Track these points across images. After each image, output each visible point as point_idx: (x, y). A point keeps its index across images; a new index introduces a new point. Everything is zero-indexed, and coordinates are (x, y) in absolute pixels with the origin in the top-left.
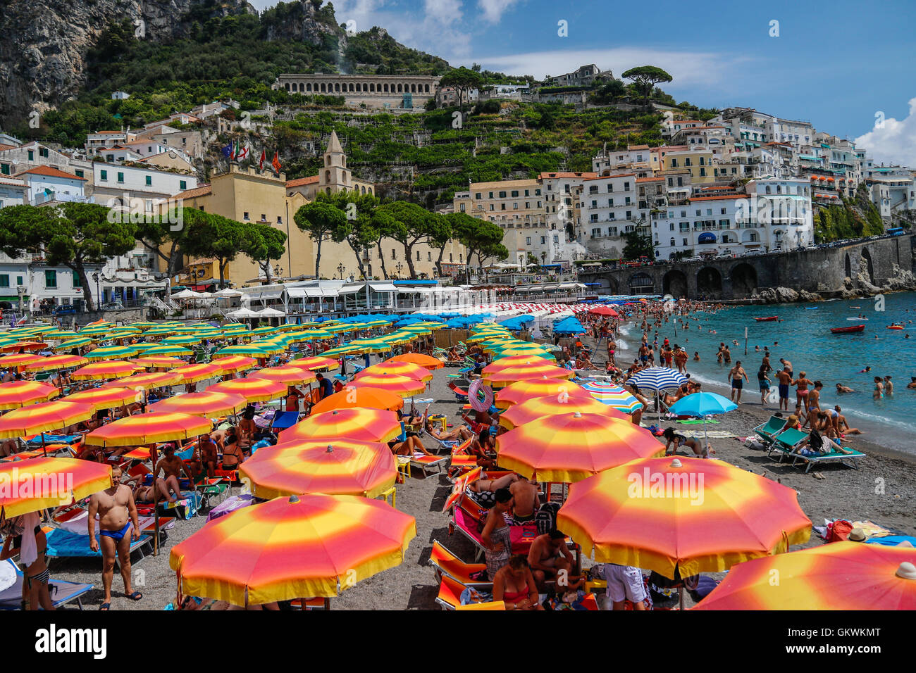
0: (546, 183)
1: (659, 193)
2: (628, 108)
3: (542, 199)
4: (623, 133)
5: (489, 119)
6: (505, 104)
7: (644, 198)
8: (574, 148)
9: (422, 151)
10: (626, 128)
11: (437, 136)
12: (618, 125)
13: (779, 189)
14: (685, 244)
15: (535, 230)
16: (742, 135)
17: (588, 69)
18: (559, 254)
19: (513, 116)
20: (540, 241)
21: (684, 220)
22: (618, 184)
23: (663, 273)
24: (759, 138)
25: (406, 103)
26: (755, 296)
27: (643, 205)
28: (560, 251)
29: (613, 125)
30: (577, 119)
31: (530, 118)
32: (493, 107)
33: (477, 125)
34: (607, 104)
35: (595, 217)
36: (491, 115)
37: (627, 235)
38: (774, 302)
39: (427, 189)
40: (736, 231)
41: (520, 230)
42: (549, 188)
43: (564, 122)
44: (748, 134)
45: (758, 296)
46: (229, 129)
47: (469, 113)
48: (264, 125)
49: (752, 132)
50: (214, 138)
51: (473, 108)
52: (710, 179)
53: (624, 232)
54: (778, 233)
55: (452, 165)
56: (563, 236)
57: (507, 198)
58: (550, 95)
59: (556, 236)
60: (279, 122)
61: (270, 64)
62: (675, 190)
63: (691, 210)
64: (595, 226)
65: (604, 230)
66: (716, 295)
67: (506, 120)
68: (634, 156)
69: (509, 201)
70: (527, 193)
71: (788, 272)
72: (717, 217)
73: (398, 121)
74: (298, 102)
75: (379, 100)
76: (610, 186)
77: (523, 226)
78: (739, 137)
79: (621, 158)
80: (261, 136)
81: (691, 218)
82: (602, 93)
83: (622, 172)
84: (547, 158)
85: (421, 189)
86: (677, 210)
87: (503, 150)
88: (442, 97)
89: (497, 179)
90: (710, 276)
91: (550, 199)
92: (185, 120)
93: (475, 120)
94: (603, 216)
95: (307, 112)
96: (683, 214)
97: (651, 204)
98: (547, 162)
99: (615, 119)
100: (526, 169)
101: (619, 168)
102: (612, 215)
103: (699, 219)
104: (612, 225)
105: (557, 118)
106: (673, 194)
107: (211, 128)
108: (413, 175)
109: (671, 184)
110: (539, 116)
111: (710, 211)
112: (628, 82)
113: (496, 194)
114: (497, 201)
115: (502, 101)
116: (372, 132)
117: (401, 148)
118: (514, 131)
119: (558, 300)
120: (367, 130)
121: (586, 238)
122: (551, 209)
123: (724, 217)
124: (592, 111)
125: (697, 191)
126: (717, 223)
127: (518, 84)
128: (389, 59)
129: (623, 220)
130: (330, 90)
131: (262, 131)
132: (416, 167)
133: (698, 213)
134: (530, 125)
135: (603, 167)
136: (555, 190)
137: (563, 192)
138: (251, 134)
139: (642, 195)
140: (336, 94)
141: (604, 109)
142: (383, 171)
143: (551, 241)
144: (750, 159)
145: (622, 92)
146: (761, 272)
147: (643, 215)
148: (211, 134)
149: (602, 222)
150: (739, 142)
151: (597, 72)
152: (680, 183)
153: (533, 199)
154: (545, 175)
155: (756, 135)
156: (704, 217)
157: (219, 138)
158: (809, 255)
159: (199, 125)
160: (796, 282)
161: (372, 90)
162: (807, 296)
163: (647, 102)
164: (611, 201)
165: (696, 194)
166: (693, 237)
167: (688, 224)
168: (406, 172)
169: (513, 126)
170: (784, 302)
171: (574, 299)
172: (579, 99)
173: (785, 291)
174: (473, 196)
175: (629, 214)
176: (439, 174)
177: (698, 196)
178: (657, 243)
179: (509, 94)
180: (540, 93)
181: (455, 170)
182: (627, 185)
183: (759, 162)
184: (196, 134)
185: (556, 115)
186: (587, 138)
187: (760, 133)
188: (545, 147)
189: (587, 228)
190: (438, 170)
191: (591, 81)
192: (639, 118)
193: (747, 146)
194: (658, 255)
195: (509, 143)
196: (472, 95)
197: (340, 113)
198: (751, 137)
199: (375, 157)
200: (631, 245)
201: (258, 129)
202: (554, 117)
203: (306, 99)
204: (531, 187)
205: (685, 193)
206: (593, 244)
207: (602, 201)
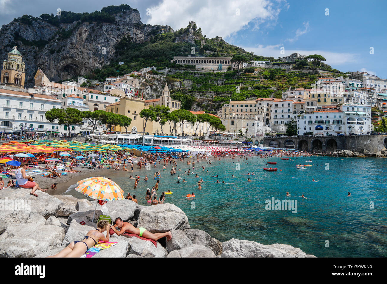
0: (259, 102)
1: (302, 108)
2: (307, 71)
3: (257, 109)
4: (301, 82)
5: (249, 75)
6: (257, 69)
7: (296, 110)
8: (279, 88)
9: (219, 87)
10: (302, 80)
11: (227, 82)
12: (300, 79)
13: (353, 109)
14: (310, 129)
15: (250, 120)
16: (350, 85)
17: (295, 55)
18: (259, 130)
19: (259, 74)
20: (252, 124)
21: (311, 120)
22: (286, 104)
23: (298, 140)
24: (359, 86)
25: (220, 68)
26: (335, 153)
27: (295, 113)
28: (259, 129)
29: (298, 79)
30: (285, 76)
31: (265, 75)
32: (251, 71)
33: (243, 77)
34: (300, 69)
35: (276, 117)
36: (250, 74)
37: (288, 124)
38: (342, 156)
39: (218, 102)
40: (332, 126)
41: (245, 120)
42: (260, 104)
43: (280, 77)
44: (353, 84)
45: (336, 153)
46: (150, 78)
47: (242, 72)
48: (163, 76)
49: (355, 83)
50: (144, 80)
51: (244, 71)
52: (329, 103)
53: (287, 123)
54: (350, 127)
55: (229, 93)
56: (262, 123)
57: (244, 107)
58: (277, 65)
59: (258, 123)
60: (169, 75)
61: (173, 52)
62: (309, 107)
63: (314, 116)
64: (276, 120)
65: (279, 122)
66: (320, 151)
67: (256, 76)
68: (297, 92)
69: (244, 108)
70: (251, 106)
71: (350, 144)
72: (324, 119)
73: (214, 75)
74: (178, 67)
75: (210, 66)
76: (283, 105)
77: (246, 118)
78: (349, 85)
79: (292, 93)
80: (160, 80)
81: (314, 119)
82: (298, 65)
83: (291, 99)
84: (265, 92)
85: (216, 102)
86: (308, 116)
87: (250, 88)
88: (233, 66)
89: (243, 100)
90: (319, 143)
91: (260, 108)
92: (136, 74)
93: (244, 75)
94: (279, 116)
95: (180, 71)
96: (310, 117)
97: (298, 113)
98: (265, 93)
99: (299, 76)
100: (256, 96)
101: (291, 97)
102: (283, 116)
103: (317, 120)
104: (283, 120)
105: (277, 75)
106: (309, 109)
107: (143, 77)
108: (214, 96)
109: (308, 104)
110: (269, 74)
111: (321, 117)
112: (310, 61)
113: (239, 106)
114: (240, 108)
115: (256, 68)
116: (202, 79)
117: (212, 86)
118: (257, 80)
119: (231, 147)
120: (201, 78)
121: (272, 125)
122: (260, 112)
123: (327, 119)
124: (292, 72)
125: (320, 108)
126: (324, 122)
127: (265, 61)
128: (220, 49)
129: (286, 118)
130: (192, 62)
131: (162, 78)
132: (216, 93)
133: (317, 117)
134: (265, 78)
135: (286, 96)
136: (262, 105)
137: (266, 106)
138: (157, 79)
139: (295, 109)
140: (193, 64)
141: (297, 72)
142: (203, 94)
143: (256, 125)
144: (349, 95)
145: (307, 65)
146: (339, 143)
147: (295, 117)
148: (143, 79)
149: (279, 118)
150: (348, 87)
151: (299, 56)
152: (312, 105)
153: (253, 108)
154: (259, 99)
155: (357, 85)
156: (319, 119)
157: (146, 81)
158: (360, 138)
159: (139, 76)
160: (353, 148)
161: (208, 63)
162: (357, 155)
163: (316, 69)
164: (283, 111)
165: (319, 109)
166: (314, 127)
167: (312, 121)
168: (211, 95)
169: (257, 78)
170: (346, 156)
171: (236, 147)
172: (289, 67)
173: (347, 152)
174: (230, 106)
175: (289, 116)
176: (223, 96)
177: (319, 110)
178: (299, 128)
179: (261, 65)
180: (273, 65)
181: (230, 95)
182: (289, 104)
183: (353, 97)
184: (137, 79)
185: (277, 74)
186: (286, 84)
187: (360, 84)
188: (267, 87)
189: (272, 121)
190: (224, 95)
191: (295, 60)
192: (309, 76)
193: (352, 89)
194: (299, 133)
195: (253, 85)
196: (245, 65)
197: (193, 72)
198: (355, 85)
199: (201, 89)
200: (289, 128)
201: (160, 77)
202: (275, 75)
203: (181, 66)
204: (253, 103)
205: (314, 109)
206: (275, 127)
207: (279, 111)
